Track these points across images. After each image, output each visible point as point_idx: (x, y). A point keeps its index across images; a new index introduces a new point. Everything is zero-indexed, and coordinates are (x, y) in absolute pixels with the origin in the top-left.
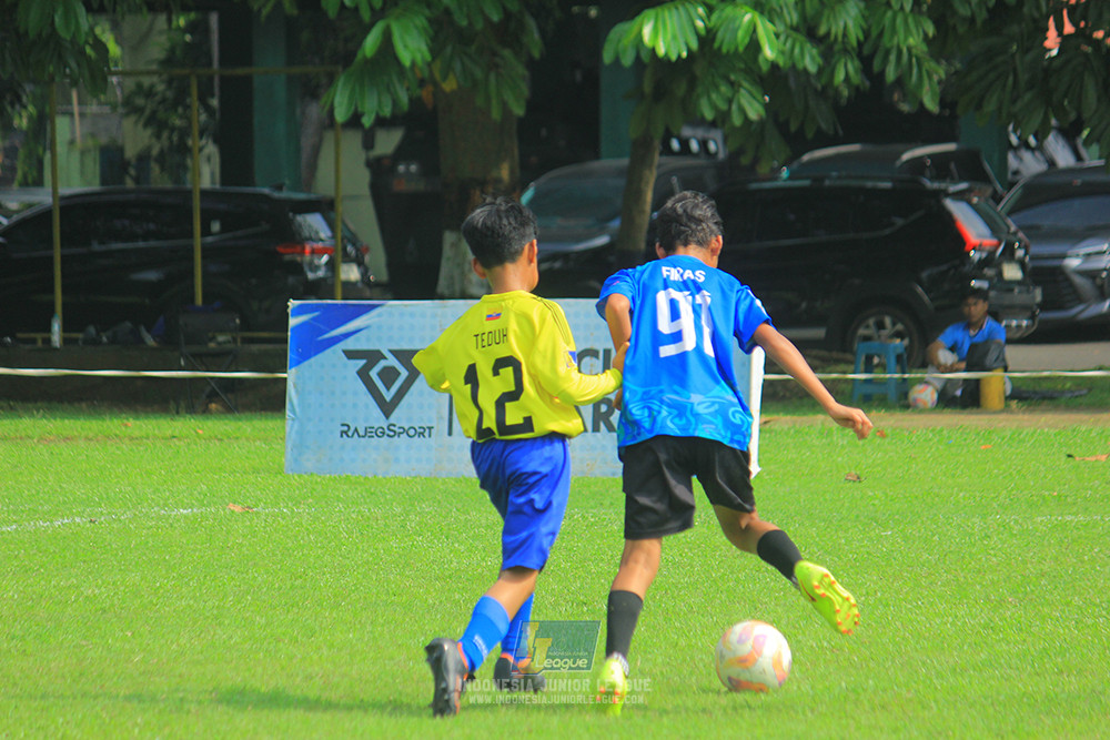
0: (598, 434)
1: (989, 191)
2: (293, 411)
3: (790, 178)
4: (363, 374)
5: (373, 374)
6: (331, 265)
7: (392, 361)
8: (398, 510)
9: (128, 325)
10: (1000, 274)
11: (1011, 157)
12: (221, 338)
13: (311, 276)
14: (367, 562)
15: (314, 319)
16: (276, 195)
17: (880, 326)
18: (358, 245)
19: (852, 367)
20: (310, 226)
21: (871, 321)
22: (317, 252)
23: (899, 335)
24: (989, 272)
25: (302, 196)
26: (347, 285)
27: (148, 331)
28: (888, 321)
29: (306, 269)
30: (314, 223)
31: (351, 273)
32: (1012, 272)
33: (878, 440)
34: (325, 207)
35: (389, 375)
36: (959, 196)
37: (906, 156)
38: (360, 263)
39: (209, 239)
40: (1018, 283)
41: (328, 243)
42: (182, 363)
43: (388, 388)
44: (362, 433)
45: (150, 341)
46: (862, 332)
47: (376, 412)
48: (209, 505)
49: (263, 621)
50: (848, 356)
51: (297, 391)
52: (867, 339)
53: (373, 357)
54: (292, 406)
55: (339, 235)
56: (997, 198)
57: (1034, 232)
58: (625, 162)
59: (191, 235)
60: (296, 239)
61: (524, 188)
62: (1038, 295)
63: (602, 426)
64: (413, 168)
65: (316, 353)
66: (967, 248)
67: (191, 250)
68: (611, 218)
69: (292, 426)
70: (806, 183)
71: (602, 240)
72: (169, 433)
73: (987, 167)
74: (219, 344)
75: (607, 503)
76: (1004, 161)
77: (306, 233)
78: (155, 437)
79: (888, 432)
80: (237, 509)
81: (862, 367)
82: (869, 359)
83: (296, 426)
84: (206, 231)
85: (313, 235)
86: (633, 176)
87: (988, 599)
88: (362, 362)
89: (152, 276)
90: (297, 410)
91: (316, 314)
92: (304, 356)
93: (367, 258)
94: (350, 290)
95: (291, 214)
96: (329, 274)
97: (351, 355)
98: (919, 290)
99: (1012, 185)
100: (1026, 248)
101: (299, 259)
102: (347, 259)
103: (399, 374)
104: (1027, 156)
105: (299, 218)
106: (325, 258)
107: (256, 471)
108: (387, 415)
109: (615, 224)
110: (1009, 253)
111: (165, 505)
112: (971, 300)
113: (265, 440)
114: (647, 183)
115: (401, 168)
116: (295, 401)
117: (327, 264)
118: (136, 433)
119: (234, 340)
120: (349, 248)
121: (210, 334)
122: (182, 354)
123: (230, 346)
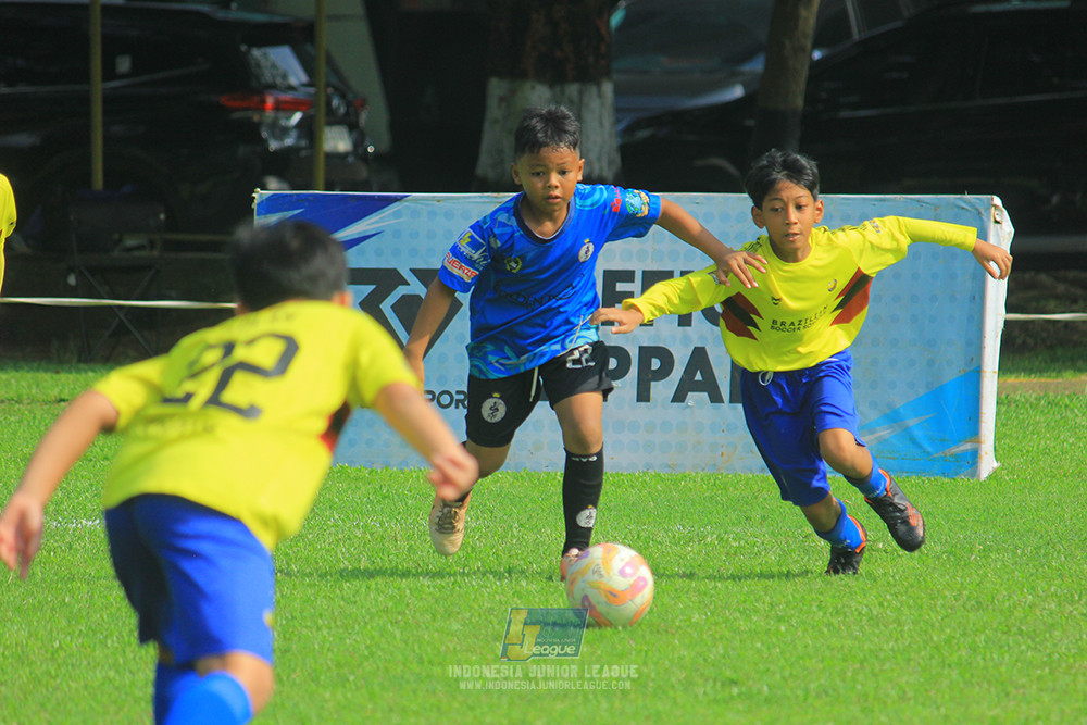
4: (370, 307)
5: (386, 306)
6: (308, 130)
7: (416, 288)
12: (130, 242)
13: (273, 145)
14: (386, 611)
16: (221, 14)
18: (350, 96)
20: (274, 66)
22: (286, 108)
25: (258, 17)
26: (334, 158)
29: (265, 134)
30: (282, 62)
31: (337, 141)
34: (299, 35)
35: (409, 311)
38: (352, 126)
39: (115, 84)
41: (301, 94)
42: (72, 280)
45: (20, 245)
55: (322, 80)
59: (85, 77)
60: (250, 85)
61: (612, 6)
67: (85, 100)
68: (747, 57)
71: (737, 92)
72: (54, 395)
74: (129, 250)
75: (756, 516)
77: (267, 77)
84: (109, 73)
85: (278, 80)
89: (23, 141)
91: (295, 212)
93: (363, 117)
95: (243, 46)
96: (303, 143)
101: (256, 118)
102: (334, 119)
105: (257, 53)
106: (297, 116)
109: (757, 66)
114: (809, 4)
117: (300, 125)
119: (152, 245)
120: (335, 102)
121: (116, 236)
122: (71, 270)
123: (144, 253)
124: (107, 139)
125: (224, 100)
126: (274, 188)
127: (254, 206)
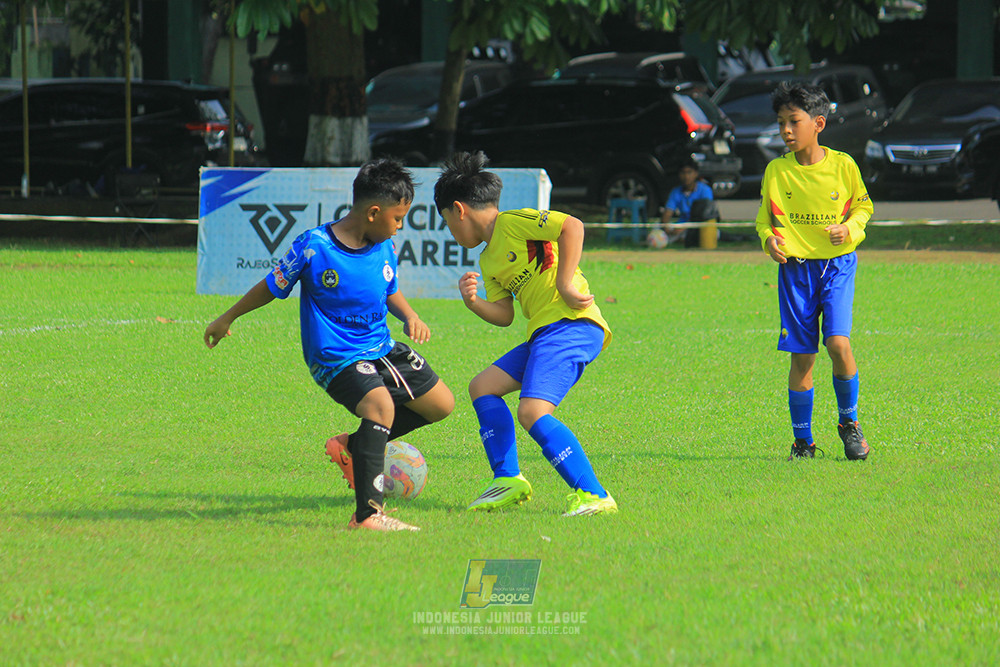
0: (426, 268)
1: (705, 89)
2: (203, 249)
3: (561, 78)
4: (254, 222)
5: (262, 222)
6: (227, 140)
7: (275, 213)
8: (281, 322)
9: (77, 182)
10: (713, 150)
11: (720, 63)
12: (144, 192)
13: (210, 147)
14: (261, 362)
15: (219, 181)
16: (186, 86)
17: (626, 187)
18: (246, 124)
19: (605, 217)
20: (210, 110)
21: (620, 183)
22: (217, 129)
23: (639, 193)
24: (705, 148)
25: (203, 88)
26: (238, 153)
27: (92, 186)
28: (632, 183)
29: (206, 141)
30: (215, 109)
31: (240, 145)
32: (722, 148)
33: (627, 272)
34: (223, 96)
35: (273, 223)
36: (683, 92)
37: (645, 62)
38: (246, 136)
39: (136, 119)
40: (725, 156)
41: (223, 123)
42: (117, 209)
43: (272, 232)
44: (252, 264)
45: (93, 194)
46: (613, 190)
47: (263, 249)
48: (142, 317)
49: (188, 406)
50: (604, 209)
51: (205, 233)
52: (616, 196)
53: (262, 209)
54: (202, 244)
55: (232, 117)
56: (710, 93)
57: (737, 118)
58: (441, 64)
59: (124, 116)
60: (200, 119)
61: (367, 82)
62: (739, 164)
63: (429, 261)
64: (285, 67)
65: (220, 206)
66: (689, 130)
67: (124, 127)
68: (430, 105)
69: (202, 260)
70: (573, 82)
71: (425, 121)
72: (109, 262)
73: (703, 71)
74: (144, 195)
75: (433, 318)
76: (715, 67)
77: (207, 115)
78: (99, 265)
79: (635, 266)
80: (163, 321)
81: (614, 217)
82: (619, 211)
83: (205, 259)
84: (135, 113)
85: (212, 116)
86: (447, 76)
87: (713, 392)
88: (253, 214)
89: (95, 145)
90: (206, 248)
91: (219, 178)
92: (211, 208)
93: (252, 134)
94: (241, 159)
95: (196, 101)
96: (225, 146)
97: (245, 208)
98: (656, 161)
99: (719, 84)
100: (732, 131)
101: (202, 134)
102: (238, 134)
103: (280, 222)
104: (731, 62)
105: (203, 104)
106: (221, 134)
107: (175, 292)
108: (271, 252)
109: (434, 110)
110: (719, 135)
111: (110, 317)
112: (687, 169)
113: (180, 268)
114: (458, 81)
115: (276, 67)
116: (204, 241)
117: (223, 138)
118: (85, 262)
119: (154, 193)
120: (239, 126)
121: (138, 189)
122: (117, 205)
123: (151, 197)
124: (133, 145)
125: (188, 126)
126: (211, 167)
127: (200, 175)
